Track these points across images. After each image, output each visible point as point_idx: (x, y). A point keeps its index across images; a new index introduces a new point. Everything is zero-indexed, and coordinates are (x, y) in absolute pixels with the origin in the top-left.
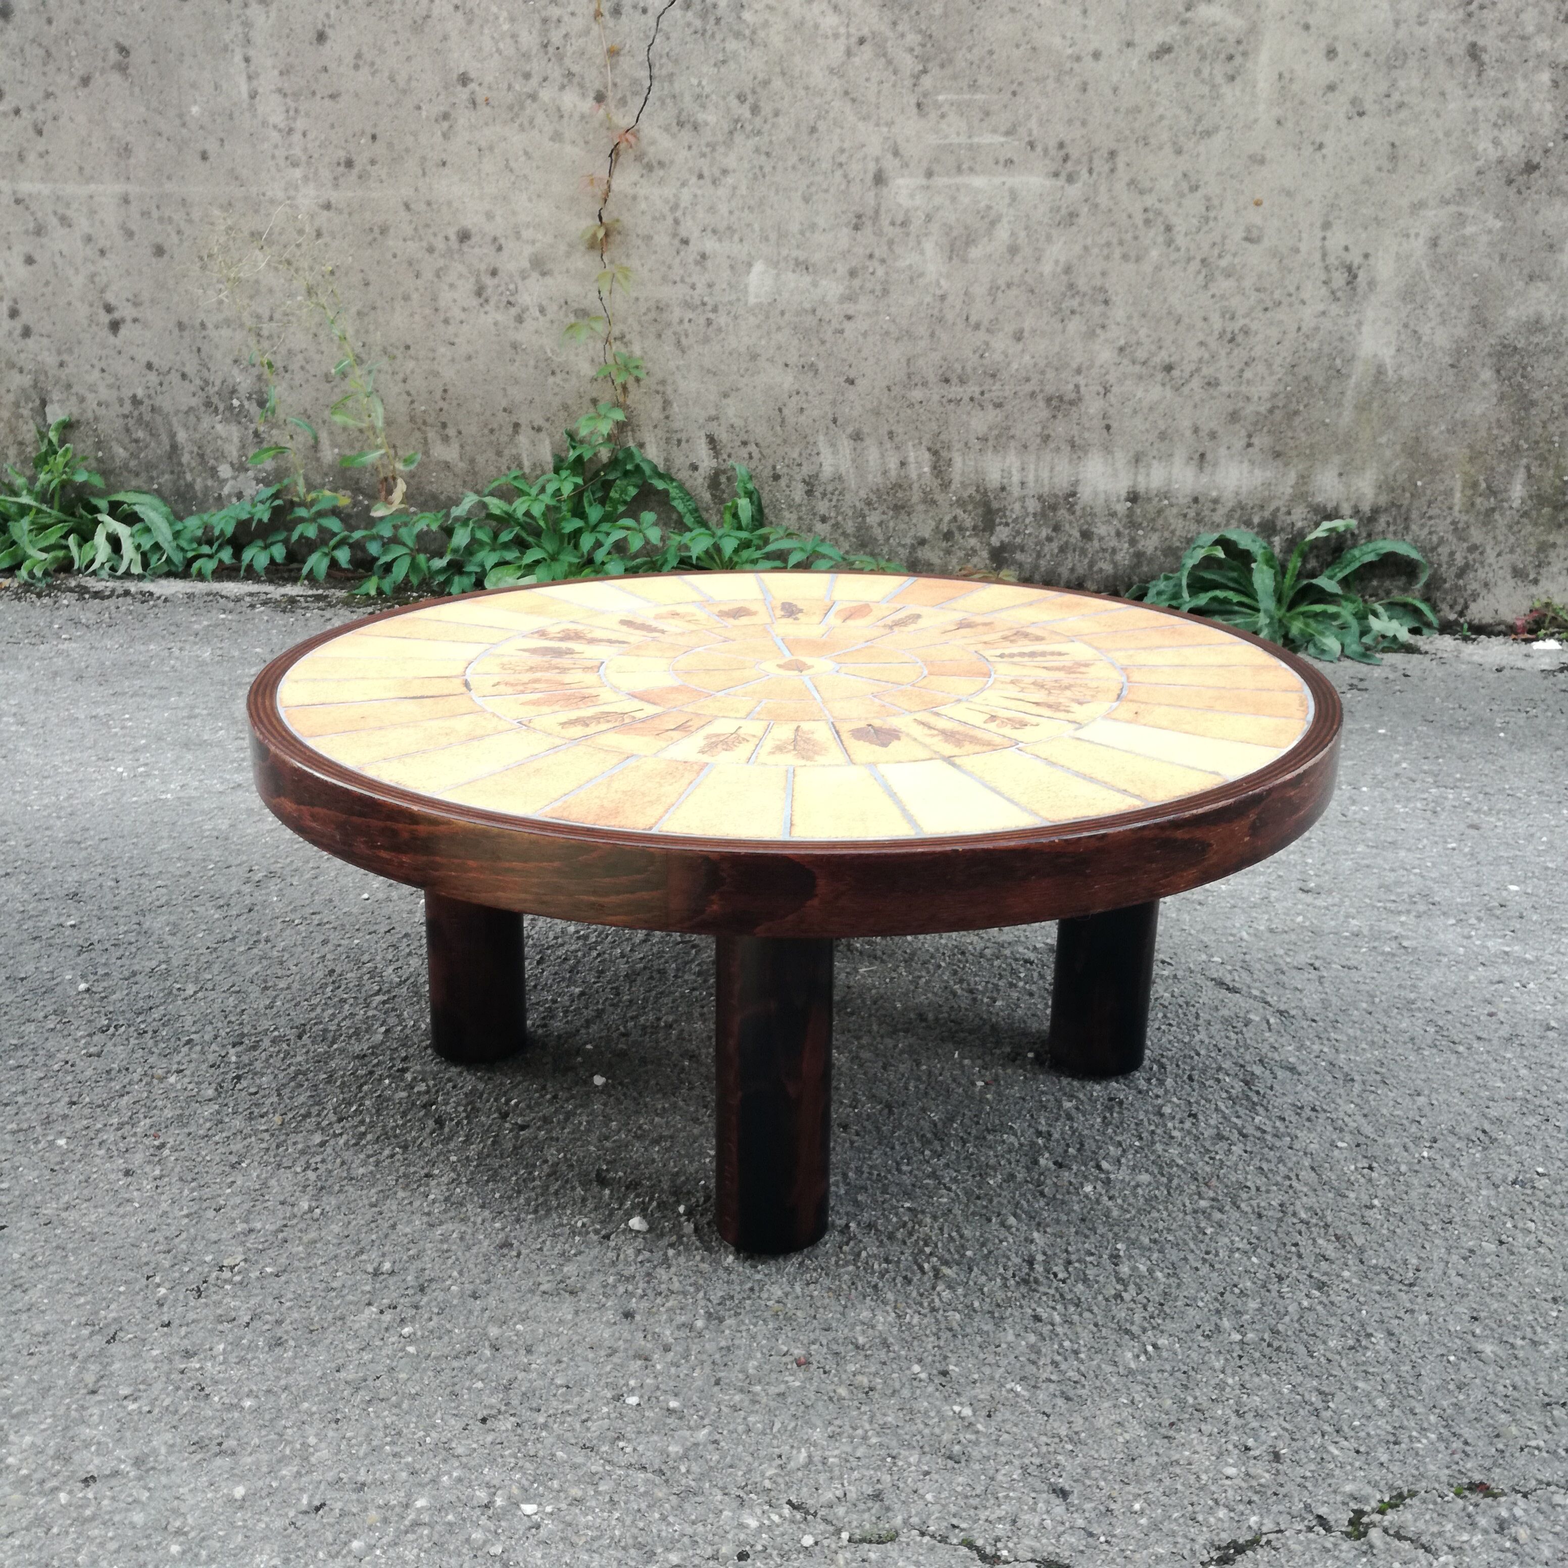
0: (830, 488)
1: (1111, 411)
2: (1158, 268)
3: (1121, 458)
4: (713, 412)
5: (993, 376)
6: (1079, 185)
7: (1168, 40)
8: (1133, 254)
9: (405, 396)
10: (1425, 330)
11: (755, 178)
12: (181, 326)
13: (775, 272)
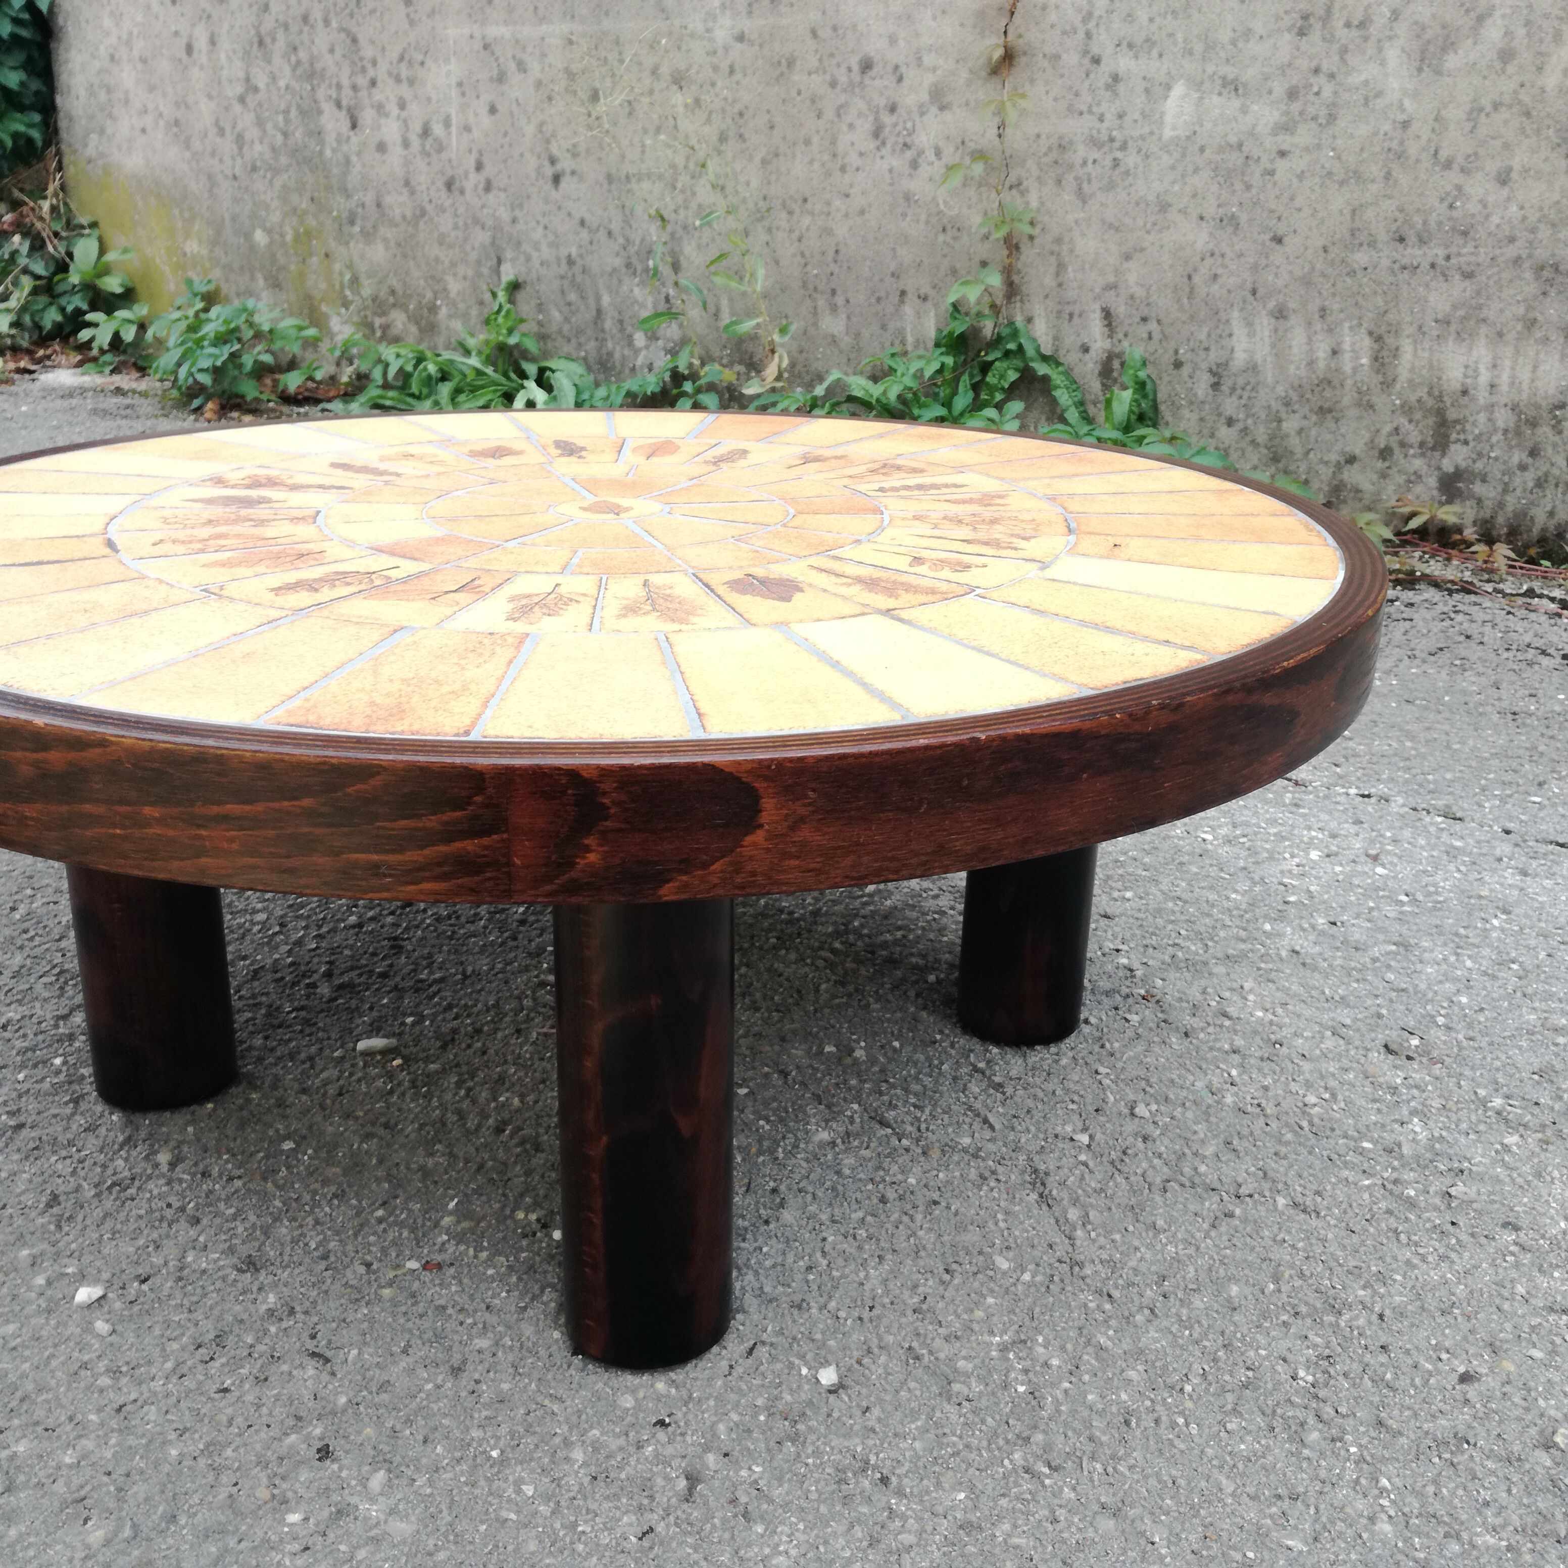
0: (1241, 381)
9: (799, 258)
13: (1197, 95)
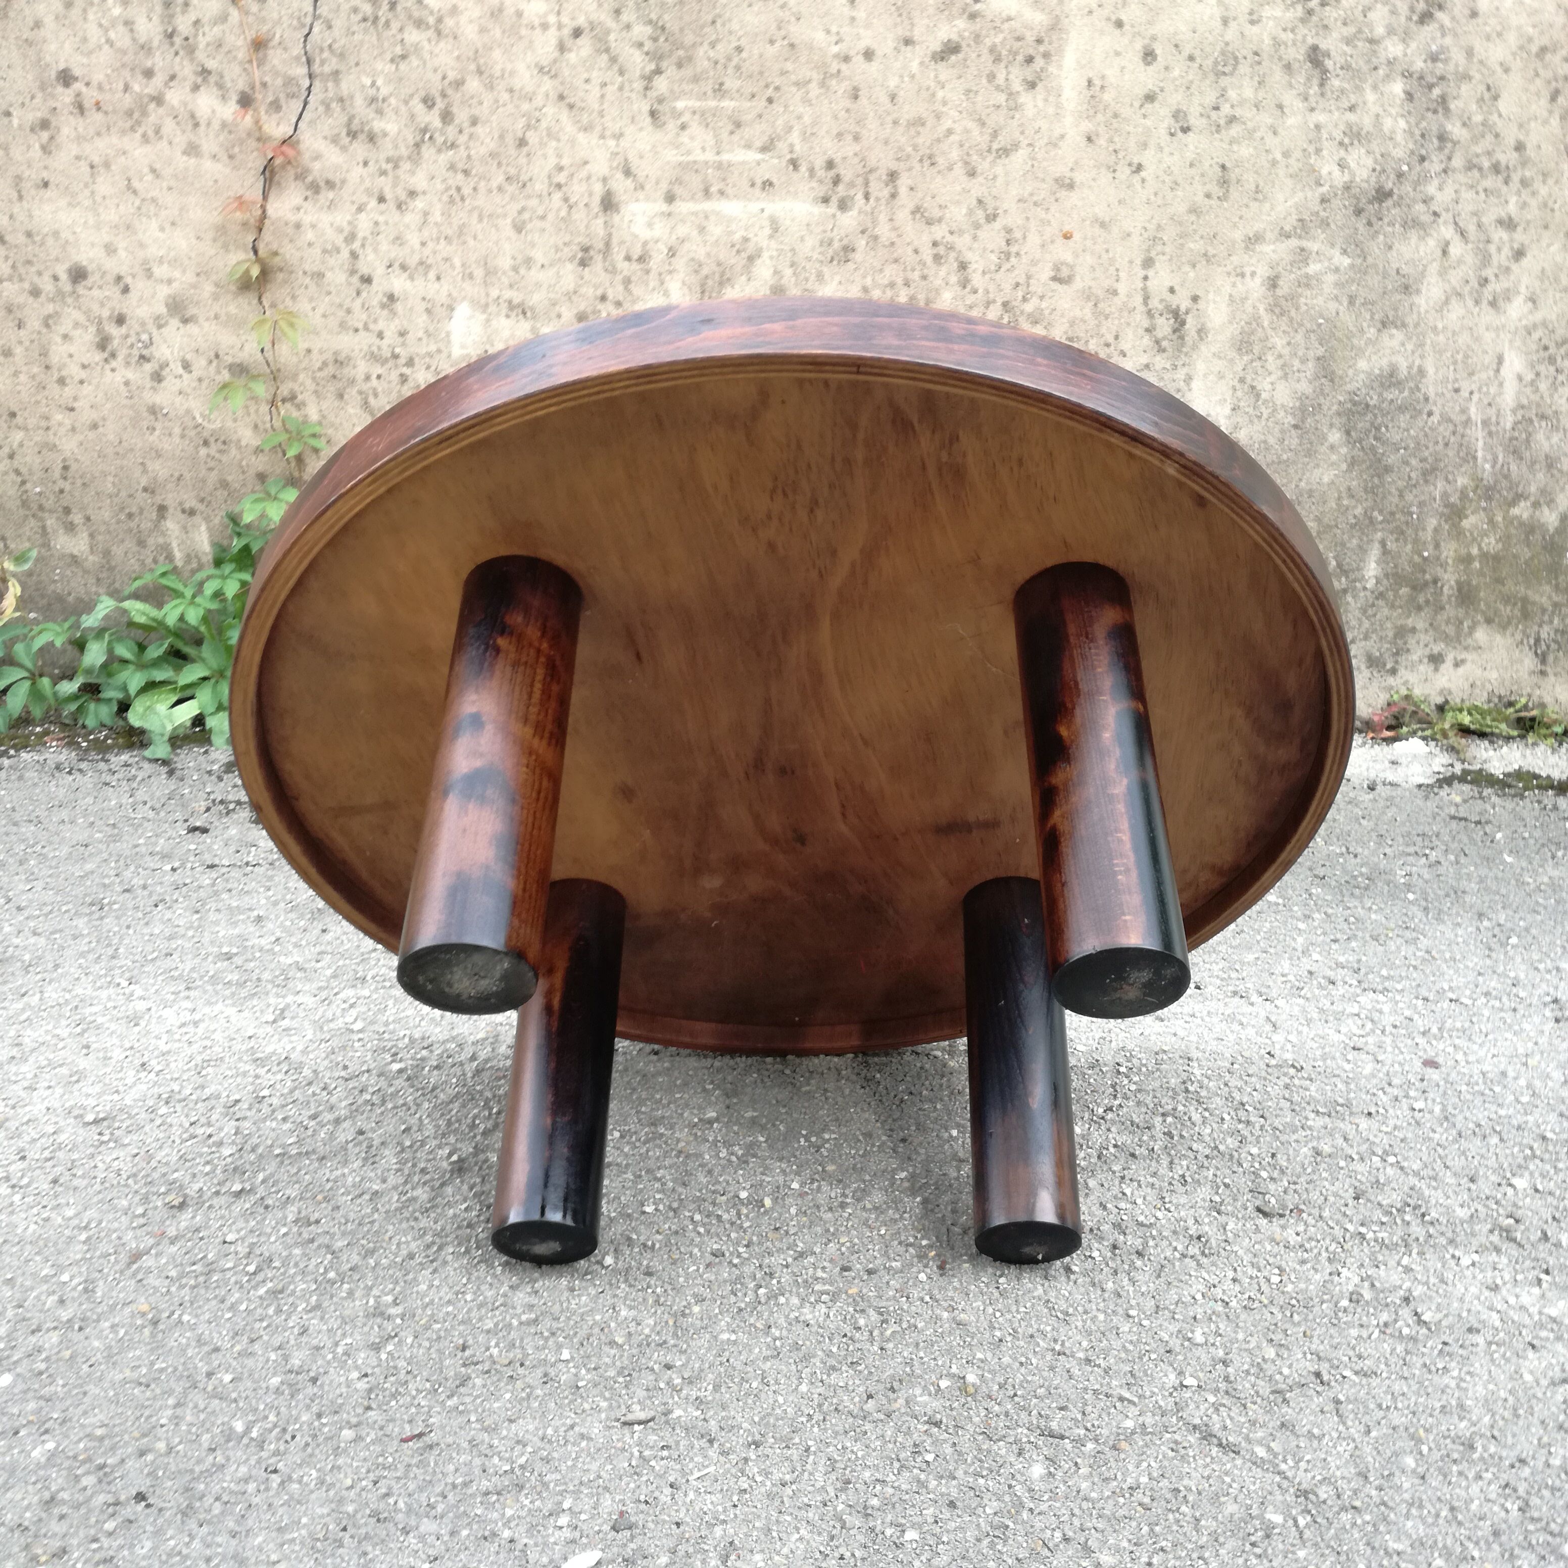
6: (854, 213)
7: (954, 37)
9: (13, 476)
10: (1264, 385)
11: (452, 201)
13: (484, 316)
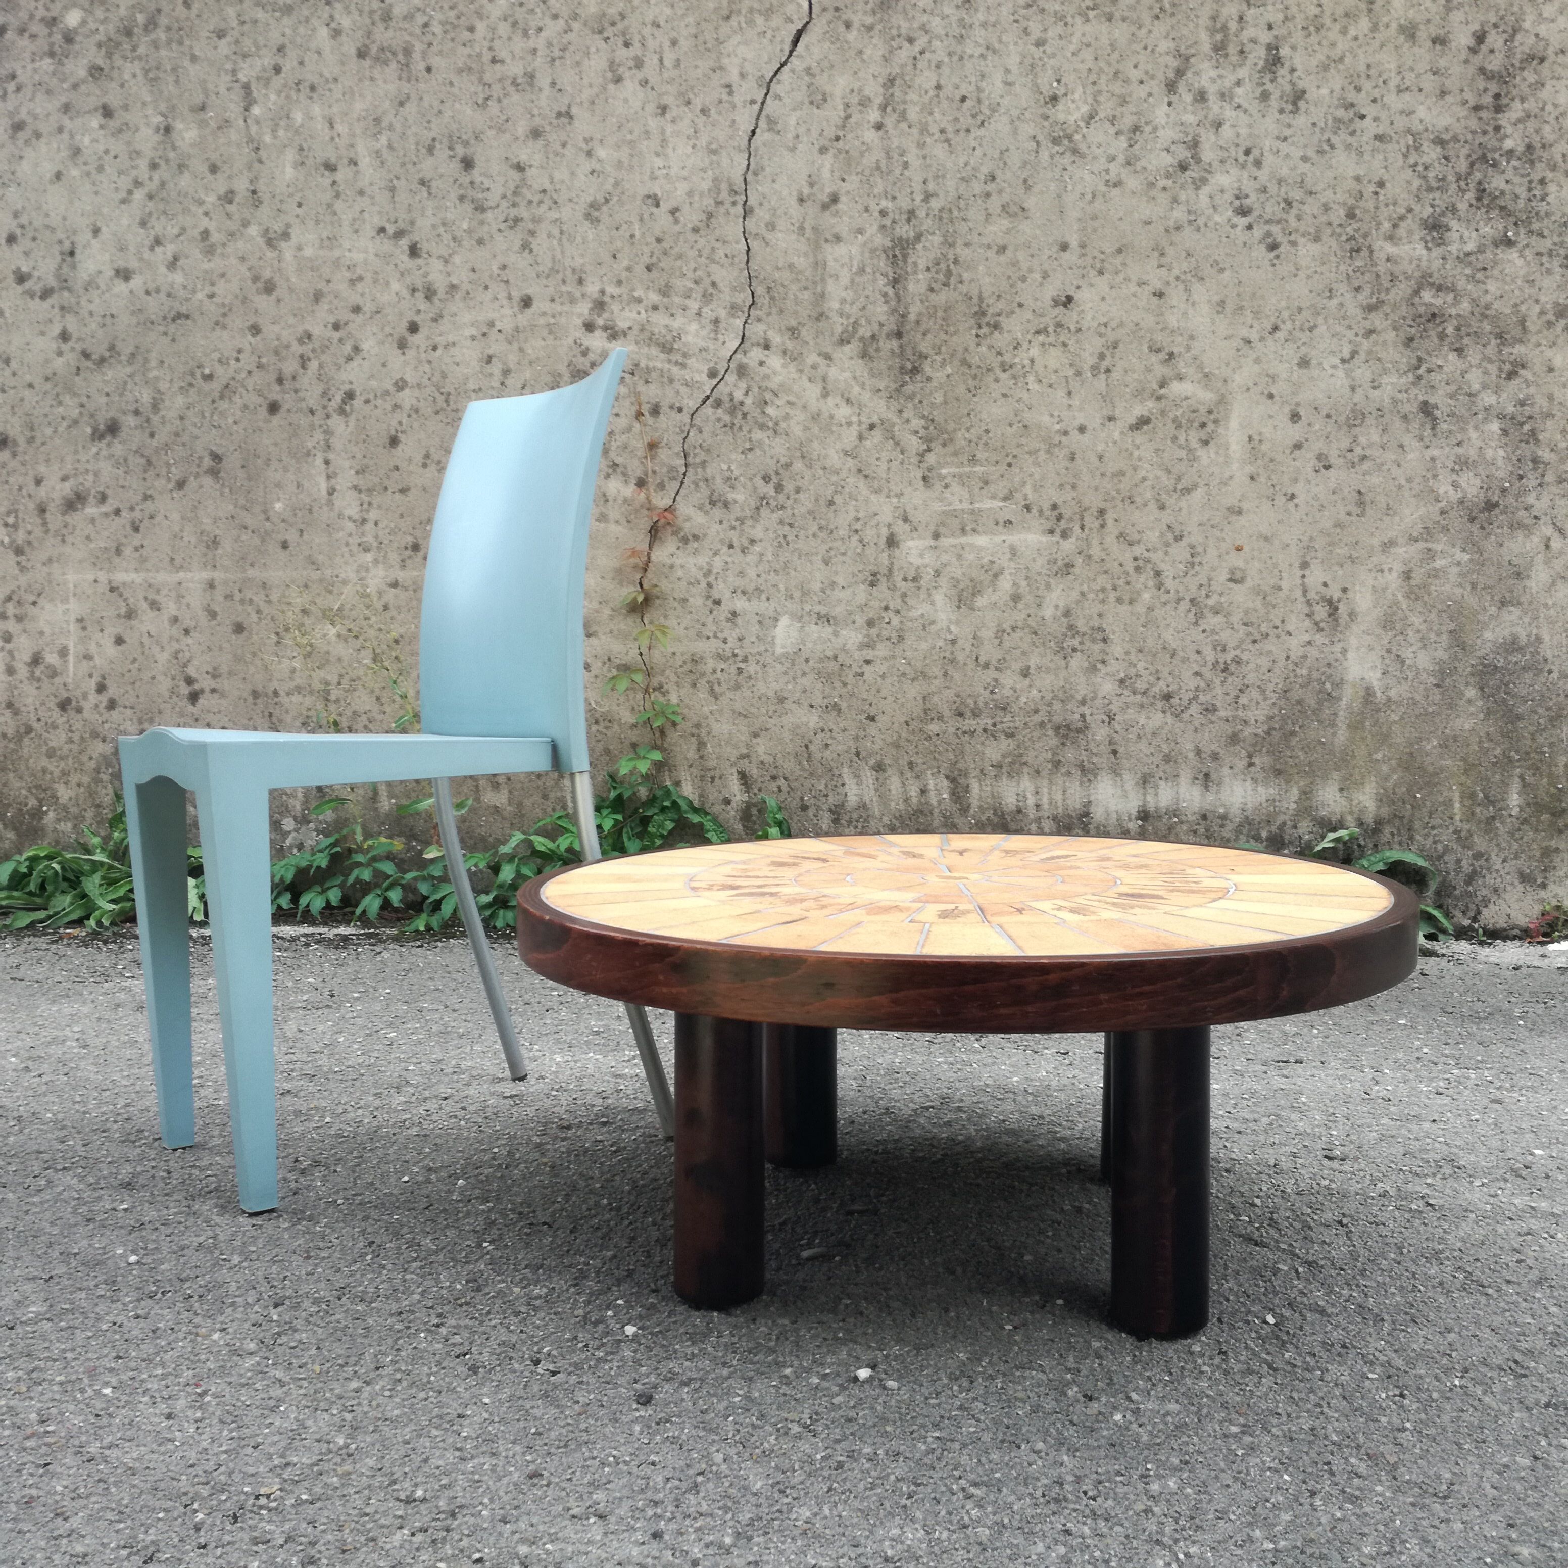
1: (1117, 737)
2: (1150, 609)
3: (1130, 780)
4: (745, 751)
5: (1004, 709)
6: (1073, 540)
7: (1146, 413)
8: (1126, 598)
10: (1407, 654)
11: (780, 545)
12: (255, 694)
13: (799, 625)
